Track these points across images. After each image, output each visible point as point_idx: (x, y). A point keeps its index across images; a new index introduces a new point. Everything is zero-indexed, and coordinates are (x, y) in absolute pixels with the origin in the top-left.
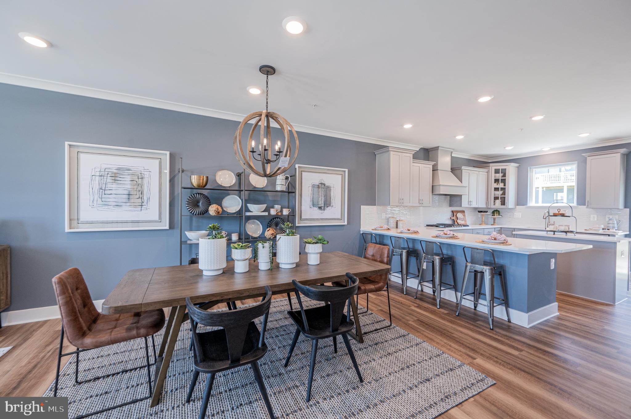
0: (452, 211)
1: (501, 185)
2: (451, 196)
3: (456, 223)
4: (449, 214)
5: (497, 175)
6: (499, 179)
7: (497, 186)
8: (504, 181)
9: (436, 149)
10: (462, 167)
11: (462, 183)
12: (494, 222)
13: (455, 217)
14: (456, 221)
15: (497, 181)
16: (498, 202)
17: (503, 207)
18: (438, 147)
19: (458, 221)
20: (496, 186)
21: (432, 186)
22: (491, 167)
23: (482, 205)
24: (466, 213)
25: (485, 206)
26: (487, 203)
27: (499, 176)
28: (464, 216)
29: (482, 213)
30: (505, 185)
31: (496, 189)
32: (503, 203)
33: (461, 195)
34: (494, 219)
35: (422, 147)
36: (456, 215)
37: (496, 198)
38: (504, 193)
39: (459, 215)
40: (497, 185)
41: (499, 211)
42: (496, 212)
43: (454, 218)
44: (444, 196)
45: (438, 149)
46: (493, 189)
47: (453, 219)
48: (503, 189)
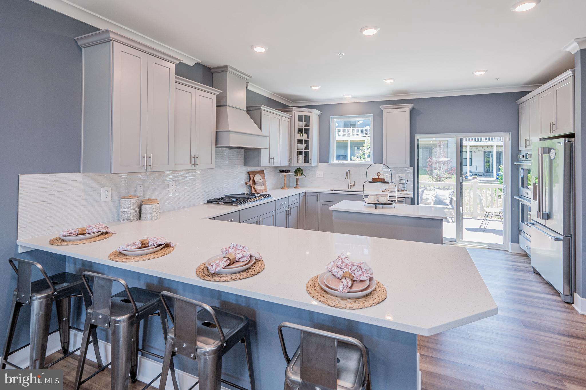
0: (248, 172)
1: (304, 137)
2: (247, 150)
3: (253, 191)
4: (244, 178)
5: (301, 123)
6: (303, 129)
7: (301, 138)
8: (307, 131)
9: (223, 69)
10: (261, 106)
11: (261, 129)
12: (297, 184)
13: (251, 181)
14: (254, 188)
15: (300, 131)
16: (301, 157)
17: (306, 164)
18: (227, 67)
19: (257, 187)
20: (298, 137)
21: (216, 132)
22: (294, 112)
23: (284, 163)
24: (266, 175)
25: (287, 164)
26: (290, 160)
27: (302, 124)
28: (264, 178)
29: (284, 173)
30: (308, 137)
31: (300, 142)
32: (306, 160)
33: (260, 149)
34: (297, 180)
35: (200, 61)
36: (253, 179)
37: (300, 153)
38: (307, 148)
39: (258, 178)
40: (301, 136)
41: (302, 170)
42: (299, 171)
43: (251, 183)
44: (236, 150)
45: (226, 71)
46: (296, 142)
47: (250, 185)
48: (307, 142)
